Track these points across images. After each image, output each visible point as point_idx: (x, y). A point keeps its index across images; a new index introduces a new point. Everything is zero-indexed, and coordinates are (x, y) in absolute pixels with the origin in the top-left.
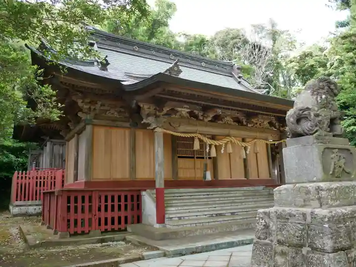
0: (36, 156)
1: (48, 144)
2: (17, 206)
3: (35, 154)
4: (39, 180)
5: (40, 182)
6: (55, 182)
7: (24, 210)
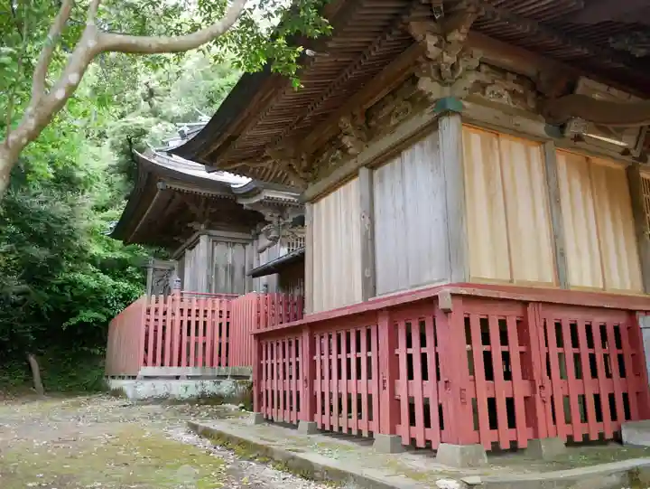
0: (163, 273)
1: (203, 240)
2: (147, 378)
3: (162, 270)
4: (193, 319)
5: (197, 323)
6: (228, 323)
7: (161, 388)
